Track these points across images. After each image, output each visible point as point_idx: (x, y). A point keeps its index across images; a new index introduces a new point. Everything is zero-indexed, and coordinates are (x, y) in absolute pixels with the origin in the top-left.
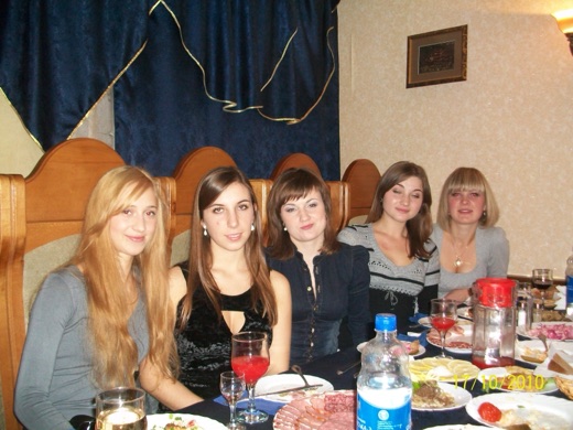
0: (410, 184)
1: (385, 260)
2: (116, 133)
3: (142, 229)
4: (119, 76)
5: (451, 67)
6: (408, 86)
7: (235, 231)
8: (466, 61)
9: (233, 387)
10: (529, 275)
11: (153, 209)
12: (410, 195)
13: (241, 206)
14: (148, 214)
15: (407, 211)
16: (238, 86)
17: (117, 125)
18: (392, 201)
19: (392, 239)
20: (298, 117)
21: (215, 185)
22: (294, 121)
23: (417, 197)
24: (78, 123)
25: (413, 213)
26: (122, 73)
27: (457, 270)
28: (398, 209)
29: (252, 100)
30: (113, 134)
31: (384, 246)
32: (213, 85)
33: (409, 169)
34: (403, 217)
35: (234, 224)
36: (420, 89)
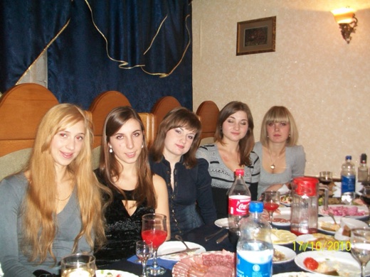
0: (239, 116)
1: (226, 169)
2: (49, 81)
3: (72, 148)
4: (51, 42)
5: (265, 43)
6: (238, 54)
7: (132, 151)
8: (275, 39)
9: (144, 251)
10: (318, 176)
11: (82, 135)
12: (240, 123)
13: (135, 133)
14: (78, 138)
15: (238, 134)
16: (129, 51)
17: (49, 76)
18: (228, 127)
19: (230, 154)
20: (167, 73)
21: (118, 120)
22: (164, 75)
23: (244, 124)
24: (24, 73)
25: (242, 135)
26: (53, 40)
27: (273, 172)
28: (233, 133)
29: (137, 61)
30: (46, 81)
31: (225, 159)
32: (112, 51)
33: (239, 106)
34: (236, 138)
35: (131, 147)
36: (244, 56)
